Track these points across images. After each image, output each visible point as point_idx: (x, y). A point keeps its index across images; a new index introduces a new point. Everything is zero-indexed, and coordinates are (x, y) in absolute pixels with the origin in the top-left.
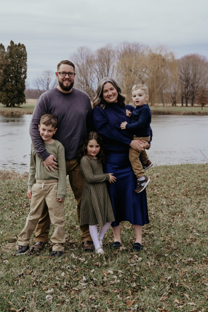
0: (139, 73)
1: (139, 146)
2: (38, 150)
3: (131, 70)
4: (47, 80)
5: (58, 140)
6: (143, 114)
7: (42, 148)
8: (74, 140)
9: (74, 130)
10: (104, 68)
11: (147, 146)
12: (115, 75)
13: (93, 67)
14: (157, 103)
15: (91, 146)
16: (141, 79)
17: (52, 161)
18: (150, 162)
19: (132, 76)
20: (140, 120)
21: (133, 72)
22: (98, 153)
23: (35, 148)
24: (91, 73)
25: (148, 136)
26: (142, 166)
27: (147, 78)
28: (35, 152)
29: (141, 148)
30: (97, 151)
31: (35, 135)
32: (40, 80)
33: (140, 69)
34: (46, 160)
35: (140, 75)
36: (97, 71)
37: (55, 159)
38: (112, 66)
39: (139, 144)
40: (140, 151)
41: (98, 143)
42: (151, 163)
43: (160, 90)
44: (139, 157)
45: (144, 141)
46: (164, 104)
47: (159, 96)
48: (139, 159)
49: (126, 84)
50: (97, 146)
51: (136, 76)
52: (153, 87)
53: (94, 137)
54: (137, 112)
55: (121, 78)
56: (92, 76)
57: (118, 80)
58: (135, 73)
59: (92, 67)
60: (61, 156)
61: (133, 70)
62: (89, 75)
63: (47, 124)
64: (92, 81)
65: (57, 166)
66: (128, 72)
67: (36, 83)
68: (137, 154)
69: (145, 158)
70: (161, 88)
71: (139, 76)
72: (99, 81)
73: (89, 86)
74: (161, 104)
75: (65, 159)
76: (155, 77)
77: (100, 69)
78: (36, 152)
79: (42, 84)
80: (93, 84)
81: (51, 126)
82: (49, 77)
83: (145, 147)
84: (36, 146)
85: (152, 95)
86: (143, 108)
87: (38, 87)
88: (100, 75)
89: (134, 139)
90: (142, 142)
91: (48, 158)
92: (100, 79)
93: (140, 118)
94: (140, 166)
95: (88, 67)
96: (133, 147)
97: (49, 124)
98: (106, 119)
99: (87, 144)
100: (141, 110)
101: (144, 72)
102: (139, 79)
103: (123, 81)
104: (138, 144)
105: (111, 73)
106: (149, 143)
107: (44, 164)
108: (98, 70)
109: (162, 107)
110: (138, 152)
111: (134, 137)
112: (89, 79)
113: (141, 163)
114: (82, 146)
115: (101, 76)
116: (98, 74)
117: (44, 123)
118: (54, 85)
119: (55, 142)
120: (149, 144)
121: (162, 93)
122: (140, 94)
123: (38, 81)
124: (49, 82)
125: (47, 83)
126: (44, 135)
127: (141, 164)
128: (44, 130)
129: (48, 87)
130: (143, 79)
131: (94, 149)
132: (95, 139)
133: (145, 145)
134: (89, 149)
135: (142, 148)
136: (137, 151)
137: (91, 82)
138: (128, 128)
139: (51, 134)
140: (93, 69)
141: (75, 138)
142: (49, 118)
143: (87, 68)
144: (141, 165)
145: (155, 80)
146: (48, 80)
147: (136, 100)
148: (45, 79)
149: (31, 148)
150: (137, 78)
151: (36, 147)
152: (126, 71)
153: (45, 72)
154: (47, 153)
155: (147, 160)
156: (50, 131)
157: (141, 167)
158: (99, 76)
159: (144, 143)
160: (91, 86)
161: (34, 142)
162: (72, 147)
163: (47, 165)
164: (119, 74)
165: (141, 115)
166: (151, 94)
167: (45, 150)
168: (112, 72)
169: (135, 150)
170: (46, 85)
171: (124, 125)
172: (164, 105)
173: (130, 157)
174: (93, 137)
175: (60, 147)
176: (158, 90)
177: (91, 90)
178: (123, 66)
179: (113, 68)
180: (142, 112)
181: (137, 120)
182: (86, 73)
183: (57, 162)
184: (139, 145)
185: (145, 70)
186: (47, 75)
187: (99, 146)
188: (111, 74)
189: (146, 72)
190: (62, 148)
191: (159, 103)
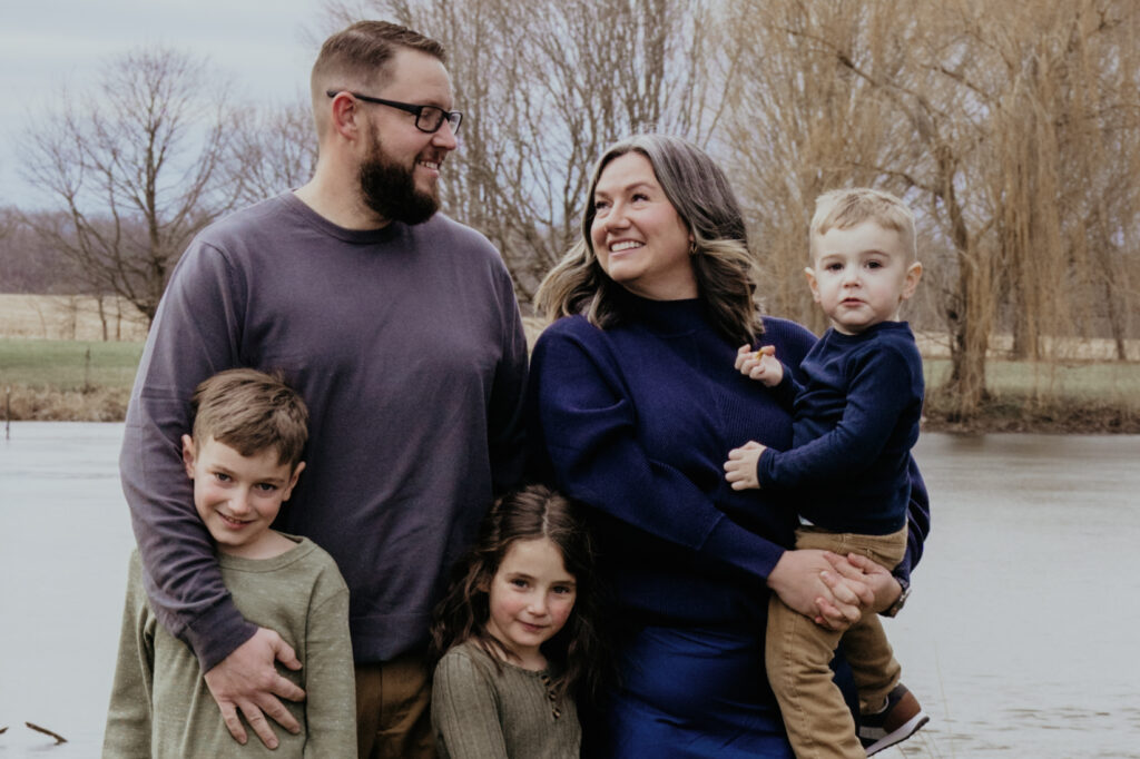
0: (913, 83)
1: (827, 593)
2: (179, 598)
3: (846, 62)
4: (146, 137)
5: (314, 540)
6: (870, 383)
7: (208, 581)
8: (415, 531)
9: (412, 473)
10: (621, 38)
11: (882, 592)
12: (715, 96)
13: (532, 26)
14: (1061, 332)
15: (522, 582)
16: (926, 132)
17: (269, 673)
18: (911, 698)
19: (859, 103)
20: (850, 420)
21: (868, 70)
22: (555, 628)
23: (160, 583)
24: (513, 78)
25: (893, 526)
26: (850, 720)
27: (980, 129)
28: (159, 608)
29: (842, 601)
30: (548, 620)
31: (163, 498)
32: (87, 131)
33: (919, 52)
34: (229, 660)
35: (922, 102)
36: (560, 62)
37: (288, 654)
38: (689, 25)
39: (831, 579)
40: (835, 624)
41: (569, 566)
42: (918, 710)
43: (1088, 224)
44: (833, 665)
45: (863, 560)
46: (1126, 343)
47: (1083, 274)
48: (831, 674)
49: (805, 176)
50: (557, 588)
51: (886, 104)
52: (1032, 201)
53: (545, 527)
54: (832, 368)
55: (764, 117)
56: (521, 106)
57: (740, 138)
58: (883, 82)
59: (519, 31)
60: (330, 643)
61: (863, 59)
62: (496, 92)
63: (246, 440)
64: (520, 144)
65: (301, 706)
66: (824, 70)
67: (49, 161)
68: (815, 643)
69: (877, 671)
70: (1096, 212)
71: (912, 106)
72: (577, 143)
73: (493, 188)
74: (1102, 347)
75: (352, 662)
76: (1049, 118)
77: (592, 49)
78: (167, 610)
79: (101, 167)
80: (526, 168)
81: (272, 455)
82: (164, 109)
83: (870, 598)
84: (168, 568)
85: (1026, 264)
86: (875, 341)
87: (70, 199)
88: (586, 96)
89: (798, 544)
90: (849, 568)
91: (240, 653)
92: (587, 125)
93: (849, 409)
94: (838, 721)
95: (490, 27)
96: (789, 596)
97: (259, 445)
98: (622, 402)
99: (492, 564)
100: (860, 354)
101: (957, 76)
102: (916, 134)
103: (779, 152)
104: (823, 579)
105: (685, 77)
106: (901, 573)
107: (215, 691)
108: (572, 56)
109: (1104, 367)
110: (825, 628)
111: (798, 532)
112: (495, 131)
113: (848, 703)
114: (461, 570)
115: (597, 106)
116: (571, 84)
117: (230, 438)
118: (204, 178)
119: (289, 554)
120: (895, 584)
121: (1103, 252)
122: (875, 257)
123: (69, 144)
124: (156, 155)
125: (141, 163)
126: (223, 510)
127: (847, 709)
128: (225, 476)
129: (151, 195)
130: (943, 132)
131: (535, 601)
132: (553, 536)
133: (866, 583)
134: (504, 593)
135: (850, 603)
136: (820, 624)
137: (511, 153)
138: (774, 475)
139: (269, 503)
140: (527, 44)
141: (413, 520)
142: (258, 399)
143: (481, 32)
144: (843, 714)
145: (1046, 140)
146: (152, 132)
147: (845, 294)
148: (122, 124)
149: (131, 586)
150: (900, 122)
151: (167, 577)
152: (807, 68)
153: (125, 68)
154: (237, 621)
155: (890, 689)
156: (265, 485)
157: (843, 727)
158: (579, 102)
159: (865, 573)
160: (517, 184)
161: (152, 541)
162: (398, 581)
163: (231, 698)
164: (749, 86)
165: (860, 389)
166: (1017, 262)
167: (227, 598)
168: (692, 75)
169: (806, 617)
170: (132, 177)
171: (744, 464)
172: (1120, 347)
173: (773, 662)
174: (539, 524)
175: (325, 581)
176: (1073, 223)
177: (509, 224)
178: (781, 22)
179: (697, 41)
180: (868, 366)
181: (831, 422)
182: (473, 76)
183: (299, 676)
184: (830, 587)
185: (967, 62)
186: (146, 90)
187: (572, 588)
188: (680, 87)
189: (968, 74)
190: (340, 592)
191: (1083, 334)
